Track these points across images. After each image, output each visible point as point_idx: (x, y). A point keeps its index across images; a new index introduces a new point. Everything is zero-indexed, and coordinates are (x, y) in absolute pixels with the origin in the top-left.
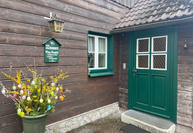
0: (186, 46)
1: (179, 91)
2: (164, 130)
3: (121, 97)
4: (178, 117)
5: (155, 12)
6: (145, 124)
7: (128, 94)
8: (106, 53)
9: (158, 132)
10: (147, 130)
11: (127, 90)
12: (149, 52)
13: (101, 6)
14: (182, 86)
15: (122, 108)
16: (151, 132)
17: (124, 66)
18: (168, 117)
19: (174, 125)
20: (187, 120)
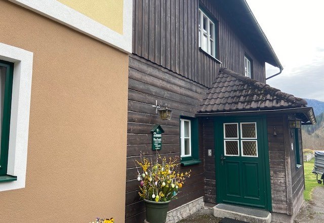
0: (275, 134)
1: (272, 178)
2: (263, 219)
3: (206, 190)
4: (273, 205)
5: (242, 99)
6: (243, 214)
7: (216, 186)
8: (190, 138)
9: (257, 221)
10: (245, 220)
11: (215, 181)
12: (238, 138)
13: (188, 89)
14: (275, 172)
15: (208, 204)
16: (251, 222)
17: (210, 152)
18: (264, 206)
19: (270, 214)
20: (282, 206)
